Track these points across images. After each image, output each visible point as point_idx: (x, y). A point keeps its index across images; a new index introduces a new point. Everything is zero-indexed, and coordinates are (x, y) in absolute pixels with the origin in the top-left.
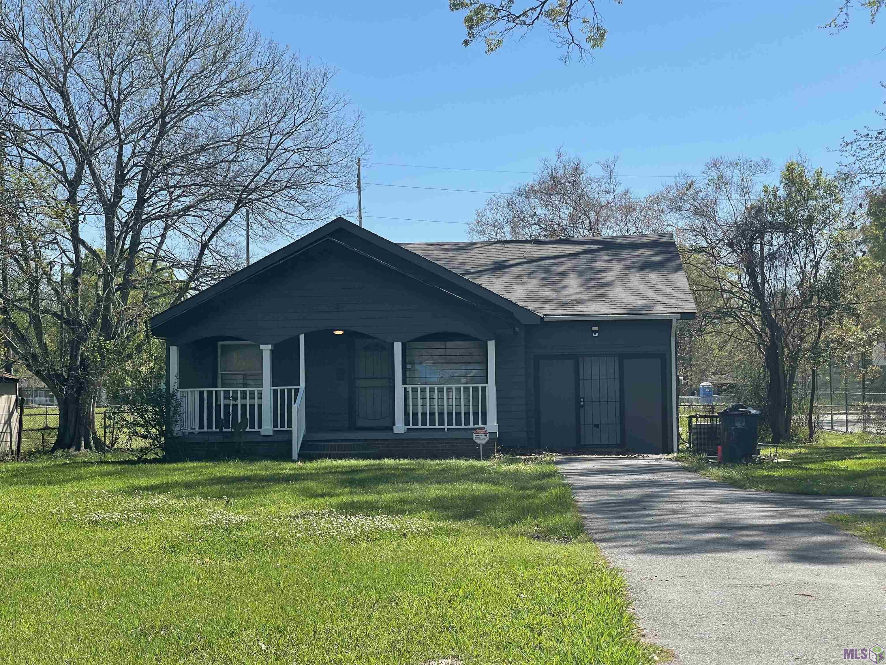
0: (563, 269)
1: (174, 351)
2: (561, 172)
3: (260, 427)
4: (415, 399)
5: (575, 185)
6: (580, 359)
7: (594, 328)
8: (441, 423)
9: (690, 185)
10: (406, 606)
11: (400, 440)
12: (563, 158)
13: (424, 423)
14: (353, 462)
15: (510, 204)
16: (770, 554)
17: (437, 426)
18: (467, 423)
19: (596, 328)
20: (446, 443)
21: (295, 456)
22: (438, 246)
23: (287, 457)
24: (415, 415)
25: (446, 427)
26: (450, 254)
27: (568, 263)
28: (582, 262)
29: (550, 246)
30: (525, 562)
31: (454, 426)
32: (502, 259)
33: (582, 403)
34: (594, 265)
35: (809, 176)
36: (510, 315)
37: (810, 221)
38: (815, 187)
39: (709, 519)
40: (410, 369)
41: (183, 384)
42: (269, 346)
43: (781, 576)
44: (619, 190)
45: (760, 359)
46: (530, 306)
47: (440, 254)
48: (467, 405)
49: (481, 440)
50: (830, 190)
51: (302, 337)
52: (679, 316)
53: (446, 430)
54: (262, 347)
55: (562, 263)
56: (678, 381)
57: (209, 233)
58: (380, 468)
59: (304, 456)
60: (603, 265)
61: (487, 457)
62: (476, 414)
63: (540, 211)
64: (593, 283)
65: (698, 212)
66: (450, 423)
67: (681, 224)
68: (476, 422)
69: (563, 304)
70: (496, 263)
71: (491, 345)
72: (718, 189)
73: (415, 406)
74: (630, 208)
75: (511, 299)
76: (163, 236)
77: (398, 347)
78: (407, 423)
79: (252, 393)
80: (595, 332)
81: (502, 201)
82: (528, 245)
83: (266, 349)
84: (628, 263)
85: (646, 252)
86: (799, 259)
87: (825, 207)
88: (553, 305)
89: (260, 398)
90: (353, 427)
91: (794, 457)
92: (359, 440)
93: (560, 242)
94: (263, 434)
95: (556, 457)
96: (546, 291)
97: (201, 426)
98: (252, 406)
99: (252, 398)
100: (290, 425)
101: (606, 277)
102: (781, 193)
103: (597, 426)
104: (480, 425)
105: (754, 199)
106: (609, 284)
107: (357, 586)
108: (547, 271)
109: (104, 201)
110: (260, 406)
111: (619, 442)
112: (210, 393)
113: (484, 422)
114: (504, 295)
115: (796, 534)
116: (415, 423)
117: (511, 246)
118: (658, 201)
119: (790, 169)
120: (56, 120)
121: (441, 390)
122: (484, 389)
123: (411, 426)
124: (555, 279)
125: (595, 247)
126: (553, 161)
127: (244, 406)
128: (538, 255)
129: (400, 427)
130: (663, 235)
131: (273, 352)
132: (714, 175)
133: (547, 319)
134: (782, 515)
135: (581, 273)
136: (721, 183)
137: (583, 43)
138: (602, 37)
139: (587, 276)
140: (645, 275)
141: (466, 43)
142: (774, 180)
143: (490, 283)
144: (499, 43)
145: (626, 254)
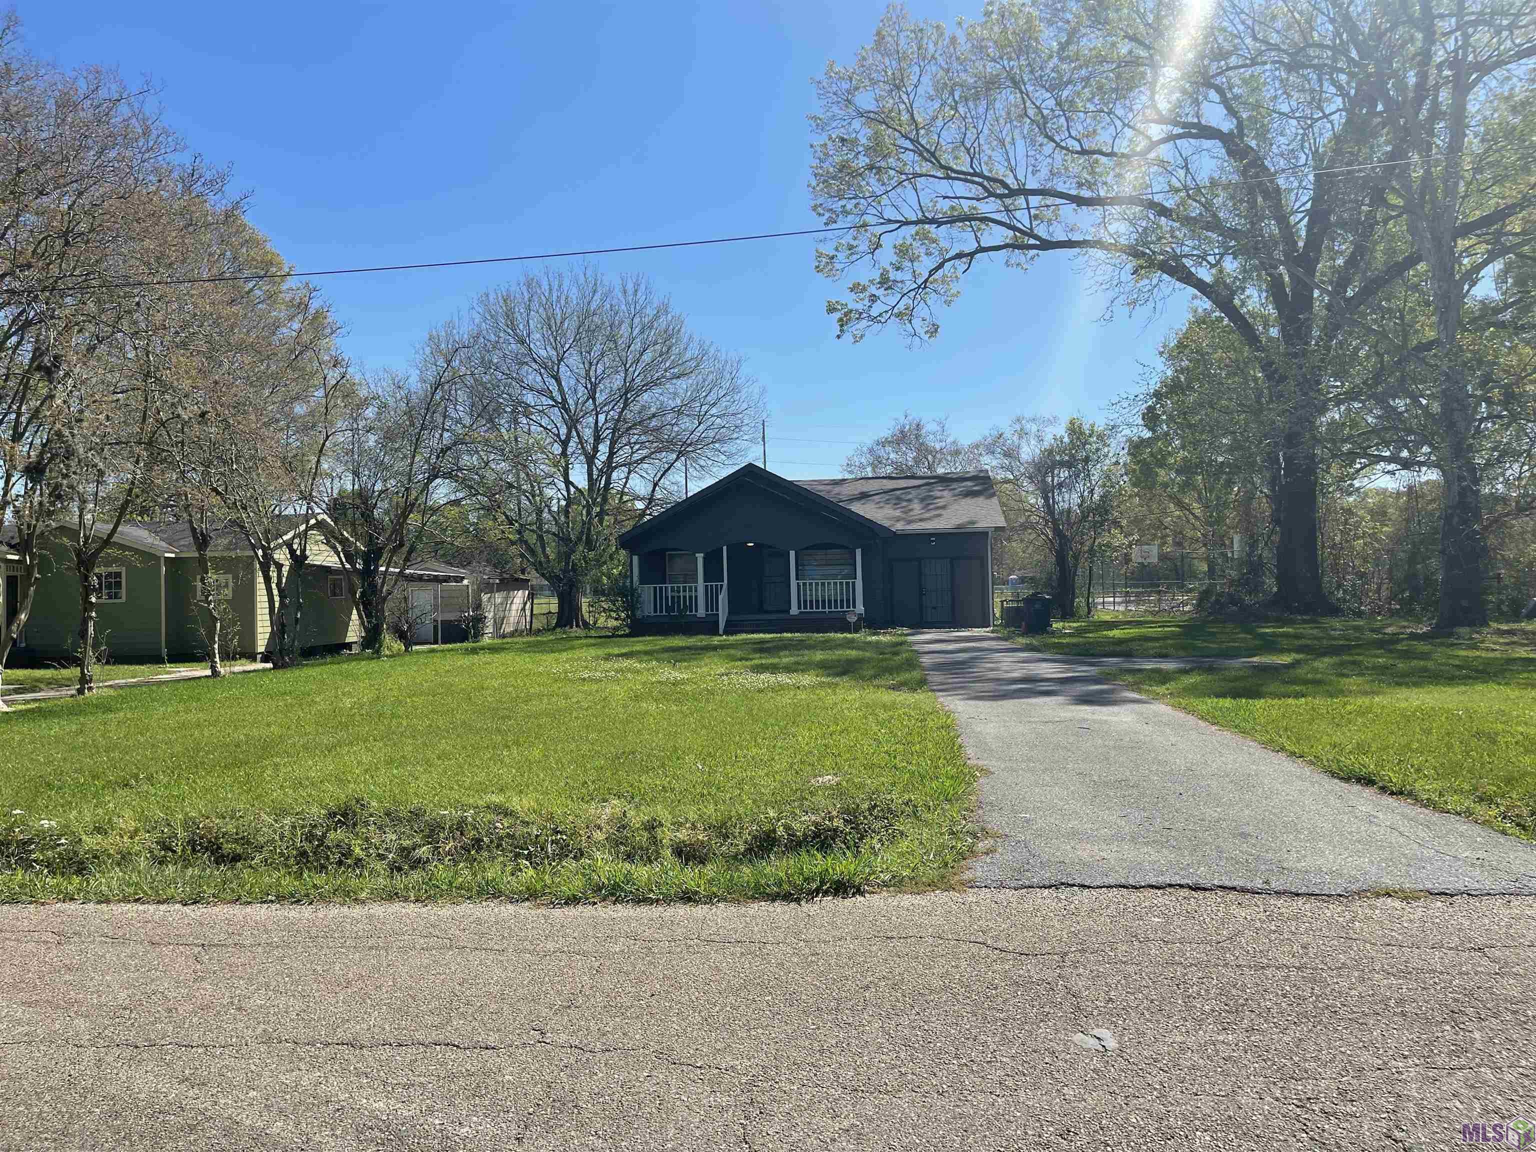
0: (910, 497)
1: (635, 559)
2: (907, 427)
3: (696, 611)
4: (805, 590)
5: (917, 437)
6: (922, 561)
7: (932, 539)
8: (824, 607)
9: (1001, 435)
10: (800, 739)
11: (794, 619)
13: (811, 608)
14: (762, 635)
15: (871, 451)
16: (1060, 699)
17: (820, 610)
18: (842, 607)
19: (934, 539)
20: (828, 622)
21: (721, 632)
22: (820, 482)
23: (716, 633)
24: (805, 601)
25: (827, 610)
26: (829, 487)
27: (914, 493)
28: (923, 492)
29: (899, 481)
30: (885, 707)
31: (833, 610)
32: (865, 490)
33: (924, 592)
34: (931, 493)
35: (1086, 428)
36: (872, 530)
37: (1087, 460)
38: (1090, 436)
39: (1016, 675)
40: (801, 570)
41: (643, 581)
42: (702, 555)
43: (1069, 715)
44: (949, 440)
45: (1052, 559)
46: (886, 523)
48: (842, 594)
49: (852, 619)
50: (1100, 437)
51: (725, 548)
52: (993, 529)
53: (827, 612)
54: (697, 555)
55: (910, 493)
56: (993, 575)
57: (659, 475)
58: (781, 640)
59: (727, 632)
60: (939, 494)
61: (856, 631)
62: (848, 601)
63: (892, 456)
64: (931, 507)
65: (1007, 454)
66: (830, 607)
67: (994, 463)
68: (848, 607)
69: (910, 522)
70: (862, 493)
71: (858, 552)
72: (1020, 437)
73: (805, 595)
74: (957, 453)
75: (873, 519)
76: (627, 478)
77: (792, 554)
78: (799, 608)
79: (691, 588)
80: (933, 541)
81: (865, 449)
82: (884, 481)
83: (700, 556)
84: (956, 492)
85: (969, 483)
86: (1080, 487)
87: (1098, 450)
88: (902, 523)
89: (696, 591)
90: (761, 610)
91: (1076, 629)
92: (766, 620)
93: (907, 477)
94: (698, 616)
95: (906, 630)
96: (898, 513)
97: (655, 611)
98: (691, 597)
99: (690, 590)
100: (717, 610)
101: (941, 502)
102: (1066, 440)
103: (935, 608)
104: (852, 609)
105: (1046, 445)
106: (944, 507)
107: (765, 724)
108: (898, 498)
109: (585, 453)
110: (696, 597)
111: (950, 620)
112: (661, 588)
113: (854, 607)
114: (868, 516)
115: (1079, 685)
116: (805, 608)
117: (871, 481)
118: (977, 446)
119: (1072, 423)
120: (552, 398)
121: (823, 584)
122: (854, 583)
123: (802, 610)
124: (904, 504)
125: (933, 481)
126: (902, 420)
127: (685, 597)
128: (891, 487)
129: (794, 610)
130: (981, 471)
131: (704, 558)
132: (1018, 427)
133: (899, 533)
134: (1068, 671)
135: (922, 500)
136: (1022, 434)
137: (923, 335)
138: (936, 330)
139: (927, 502)
140: (969, 501)
141: (838, 337)
142: (1061, 430)
143: (857, 508)
144: (862, 337)
145: (954, 485)
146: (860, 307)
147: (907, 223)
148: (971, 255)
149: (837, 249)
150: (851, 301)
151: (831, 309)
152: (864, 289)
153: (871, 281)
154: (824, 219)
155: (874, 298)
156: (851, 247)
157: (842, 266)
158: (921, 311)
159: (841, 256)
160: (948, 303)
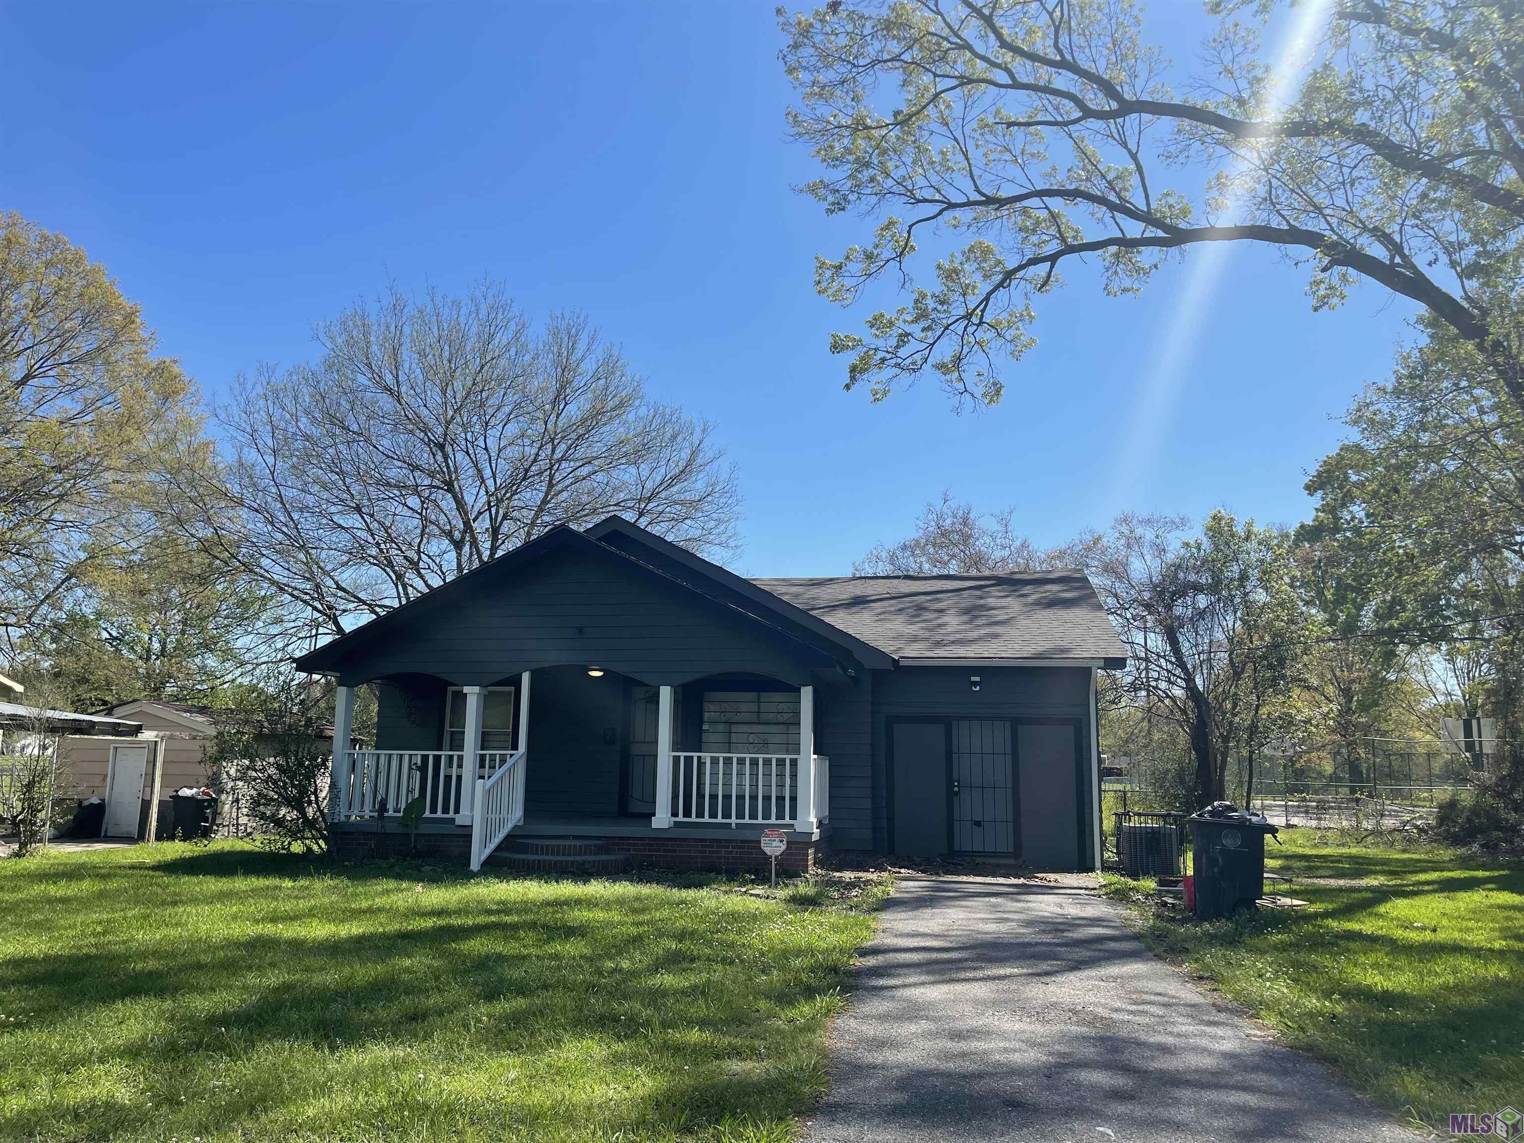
0: (940, 606)
1: (342, 693)
2: (949, 521)
3: (457, 811)
5: (966, 538)
6: (954, 723)
7: (973, 679)
8: (727, 815)
9: (1097, 541)
11: (661, 840)
12: (952, 503)
13: (700, 814)
17: (720, 820)
18: (767, 815)
19: (977, 679)
20: (733, 847)
21: (475, 863)
24: (687, 799)
25: (733, 820)
27: (950, 599)
28: (967, 599)
29: (924, 583)
31: (747, 820)
32: (859, 593)
33: (956, 789)
34: (982, 602)
35: (1240, 530)
36: (848, 653)
38: (1247, 539)
40: (707, 731)
42: (476, 689)
44: (1018, 543)
45: (1183, 737)
46: (887, 647)
47: (783, 590)
48: (781, 786)
49: (774, 849)
51: (526, 677)
52: (1102, 664)
53: (733, 825)
54: (466, 689)
55: (942, 600)
56: (1100, 761)
60: (991, 601)
62: (782, 800)
64: (979, 622)
66: (740, 815)
68: (780, 816)
69: (935, 645)
70: (854, 599)
71: (806, 694)
72: (1129, 546)
75: (858, 636)
77: (666, 694)
78: (675, 814)
79: (449, 759)
80: (975, 684)
82: (896, 581)
83: (474, 693)
84: (1029, 600)
85: (1054, 588)
88: (916, 646)
89: (460, 766)
90: (623, 813)
92: (598, 838)
94: (458, 822)
95: (902, 880)
96: (912, 631)
98: (448, 780)
99: (449, 767)
101: (999, 615)
102: (1206, 545)
103: (978, 824)
104: (787, 820)
105: (1170, 557)
106: (1003, 624)
110: (459, 779)
111: (1011, 849)
112: (390, 759)
114: (850, 631)
116: (687, 813)
117: (872, 582)
119: (1216, 518)
123: (681, 818)
124: (930, 616)
125: (982, 583)
126: (940, 508)
127: (436, 778)
128: (906, 591)
129: (662, 819)
130: (1075, 570)
132: (1124, 530)
133: (904, 663)
135: (965, 611)
136: (1133, 542)
137: (978, 394)
138: (998, 392)
139: (971, 612)
140: (1050, 613)
141: (847, 387)
142: (1196, 533)
143: (840, 621)
144: (885, 393)
145: (1027, 590)
146: (881, 343)
147: (951, 206)
148: (1053, 259)
149: (847, 258)
150: (867, 336)
151: (837, 347)
152: (891, 324)
153: (901, 312)
154: (826, 205)
155: (904, 338)
156: (869, 257)
157: (854, 281)
158: (975, 364)
159: (855, 267)
160: (1016, 355)
